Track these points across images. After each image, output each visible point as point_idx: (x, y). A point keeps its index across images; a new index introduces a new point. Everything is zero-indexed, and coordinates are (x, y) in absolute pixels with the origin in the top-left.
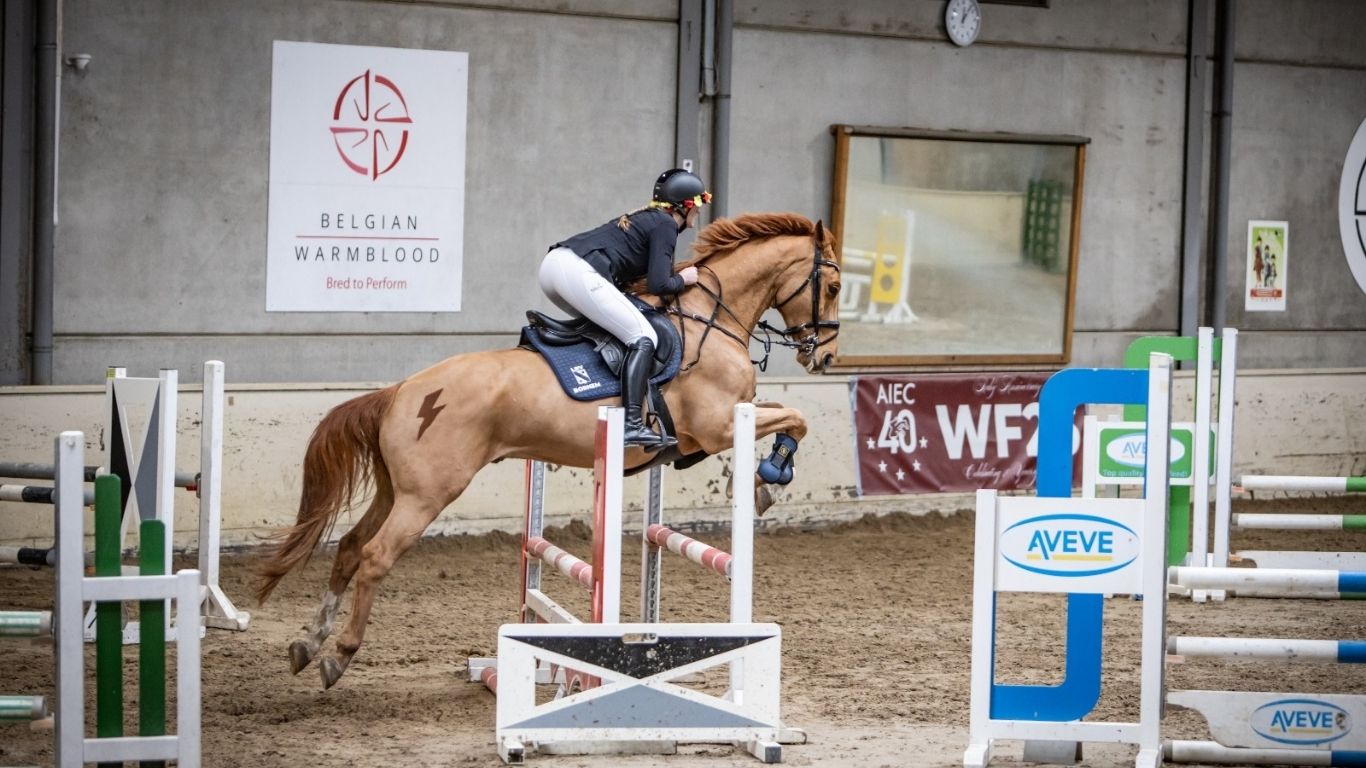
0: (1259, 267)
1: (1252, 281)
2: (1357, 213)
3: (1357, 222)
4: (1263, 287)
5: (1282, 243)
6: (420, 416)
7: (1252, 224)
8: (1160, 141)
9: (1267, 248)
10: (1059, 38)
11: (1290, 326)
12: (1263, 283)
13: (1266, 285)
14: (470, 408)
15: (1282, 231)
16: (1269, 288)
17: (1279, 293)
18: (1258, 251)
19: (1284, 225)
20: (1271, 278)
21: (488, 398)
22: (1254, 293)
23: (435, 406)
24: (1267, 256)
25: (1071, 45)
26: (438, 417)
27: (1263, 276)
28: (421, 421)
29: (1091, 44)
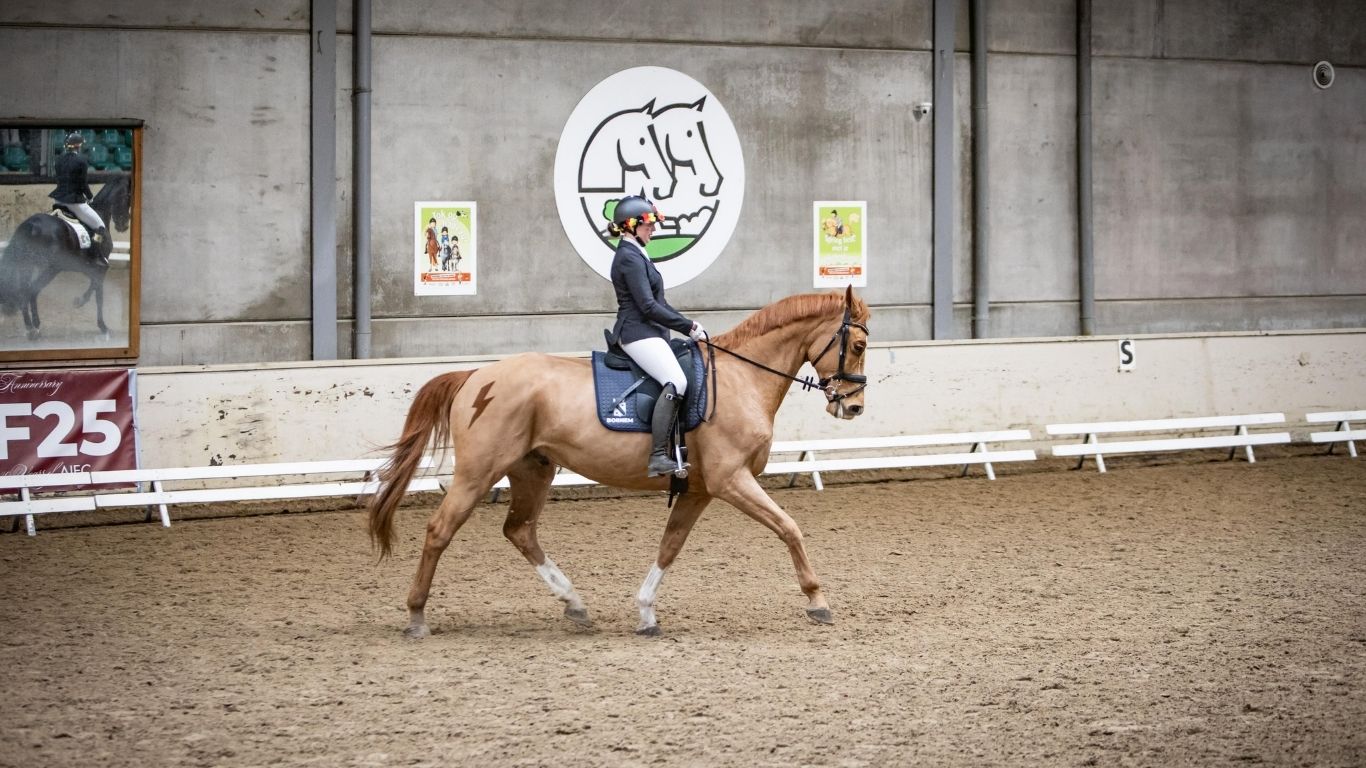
0: (433, 249)
1: (422, 263)
2: (581, 190)
3: (582, 199)
4: (441, 271)
5: (468, 226)
6: (474, 406)
7: (419, 206)
8: (273, 121)
9: (445, 229)
10: (110, 16)
11: (486, 311)
12: (440, 266)
13: (445, 269)
14: (513, 402)
15: (468, 212)
16: (452, 272)
17: (466, 277)
18: (431, 234)
19: (472, 206)
20: (453, 261)
21: (526, 394)
22: (425, 277)
23: (487, 397)
24: (445, 238)
25: (129, 24)
26: (488, 408)
27: (440, 260)
28: (474, 410)
29: (164, 22)
